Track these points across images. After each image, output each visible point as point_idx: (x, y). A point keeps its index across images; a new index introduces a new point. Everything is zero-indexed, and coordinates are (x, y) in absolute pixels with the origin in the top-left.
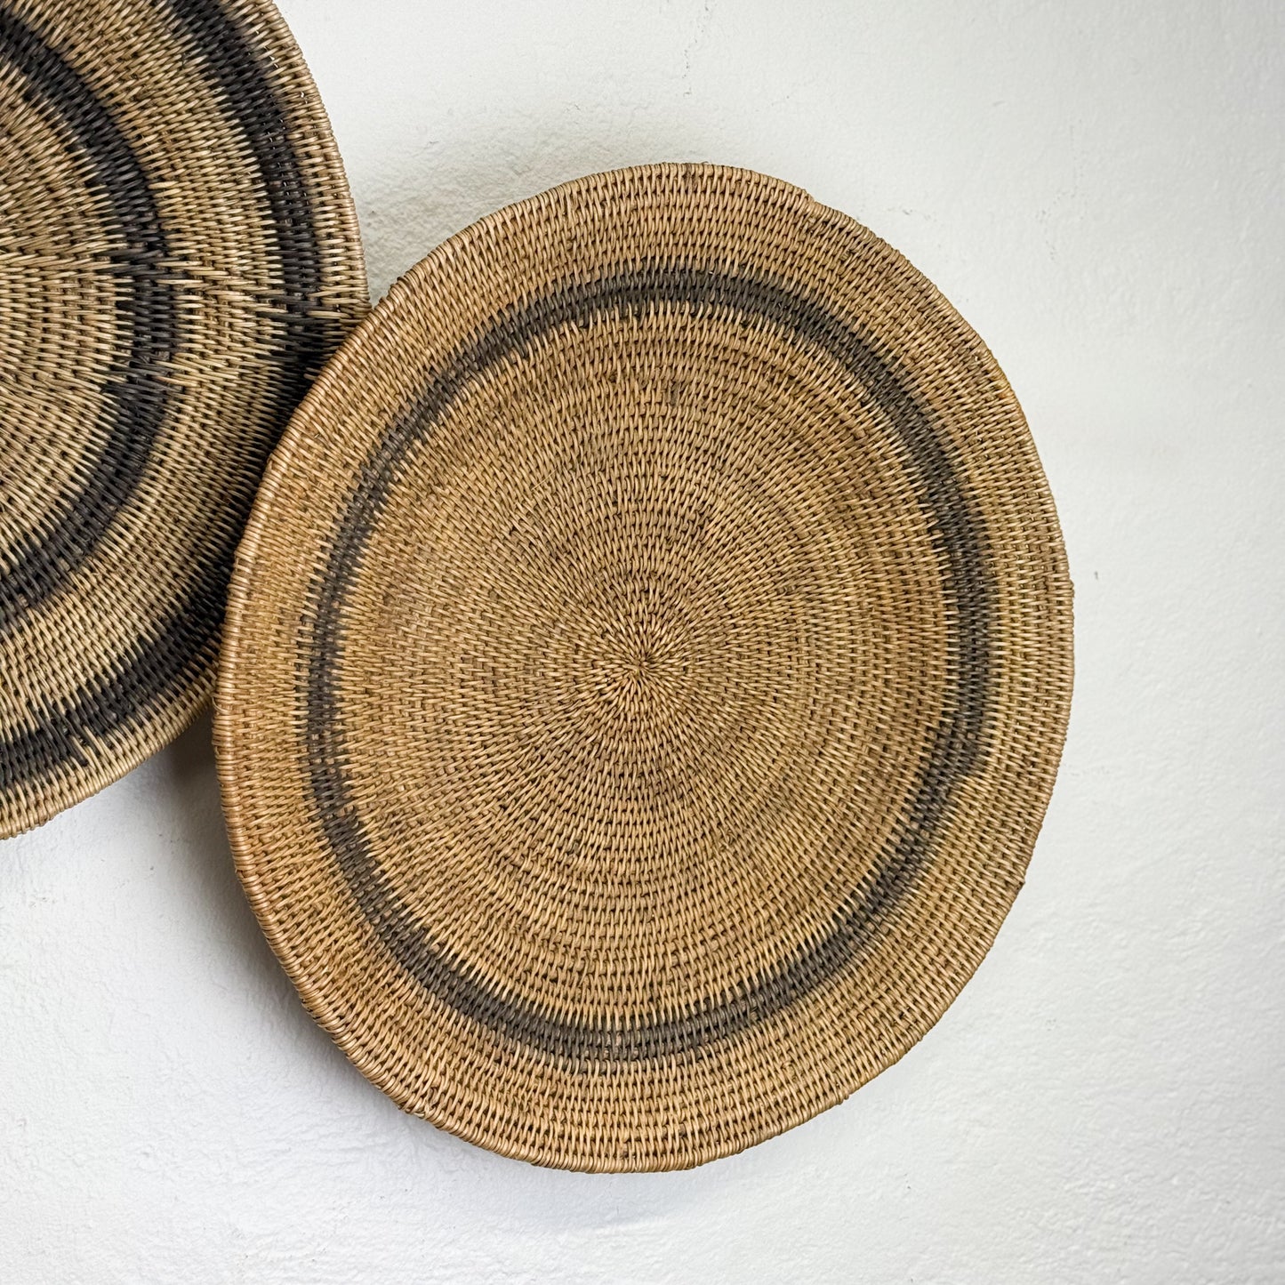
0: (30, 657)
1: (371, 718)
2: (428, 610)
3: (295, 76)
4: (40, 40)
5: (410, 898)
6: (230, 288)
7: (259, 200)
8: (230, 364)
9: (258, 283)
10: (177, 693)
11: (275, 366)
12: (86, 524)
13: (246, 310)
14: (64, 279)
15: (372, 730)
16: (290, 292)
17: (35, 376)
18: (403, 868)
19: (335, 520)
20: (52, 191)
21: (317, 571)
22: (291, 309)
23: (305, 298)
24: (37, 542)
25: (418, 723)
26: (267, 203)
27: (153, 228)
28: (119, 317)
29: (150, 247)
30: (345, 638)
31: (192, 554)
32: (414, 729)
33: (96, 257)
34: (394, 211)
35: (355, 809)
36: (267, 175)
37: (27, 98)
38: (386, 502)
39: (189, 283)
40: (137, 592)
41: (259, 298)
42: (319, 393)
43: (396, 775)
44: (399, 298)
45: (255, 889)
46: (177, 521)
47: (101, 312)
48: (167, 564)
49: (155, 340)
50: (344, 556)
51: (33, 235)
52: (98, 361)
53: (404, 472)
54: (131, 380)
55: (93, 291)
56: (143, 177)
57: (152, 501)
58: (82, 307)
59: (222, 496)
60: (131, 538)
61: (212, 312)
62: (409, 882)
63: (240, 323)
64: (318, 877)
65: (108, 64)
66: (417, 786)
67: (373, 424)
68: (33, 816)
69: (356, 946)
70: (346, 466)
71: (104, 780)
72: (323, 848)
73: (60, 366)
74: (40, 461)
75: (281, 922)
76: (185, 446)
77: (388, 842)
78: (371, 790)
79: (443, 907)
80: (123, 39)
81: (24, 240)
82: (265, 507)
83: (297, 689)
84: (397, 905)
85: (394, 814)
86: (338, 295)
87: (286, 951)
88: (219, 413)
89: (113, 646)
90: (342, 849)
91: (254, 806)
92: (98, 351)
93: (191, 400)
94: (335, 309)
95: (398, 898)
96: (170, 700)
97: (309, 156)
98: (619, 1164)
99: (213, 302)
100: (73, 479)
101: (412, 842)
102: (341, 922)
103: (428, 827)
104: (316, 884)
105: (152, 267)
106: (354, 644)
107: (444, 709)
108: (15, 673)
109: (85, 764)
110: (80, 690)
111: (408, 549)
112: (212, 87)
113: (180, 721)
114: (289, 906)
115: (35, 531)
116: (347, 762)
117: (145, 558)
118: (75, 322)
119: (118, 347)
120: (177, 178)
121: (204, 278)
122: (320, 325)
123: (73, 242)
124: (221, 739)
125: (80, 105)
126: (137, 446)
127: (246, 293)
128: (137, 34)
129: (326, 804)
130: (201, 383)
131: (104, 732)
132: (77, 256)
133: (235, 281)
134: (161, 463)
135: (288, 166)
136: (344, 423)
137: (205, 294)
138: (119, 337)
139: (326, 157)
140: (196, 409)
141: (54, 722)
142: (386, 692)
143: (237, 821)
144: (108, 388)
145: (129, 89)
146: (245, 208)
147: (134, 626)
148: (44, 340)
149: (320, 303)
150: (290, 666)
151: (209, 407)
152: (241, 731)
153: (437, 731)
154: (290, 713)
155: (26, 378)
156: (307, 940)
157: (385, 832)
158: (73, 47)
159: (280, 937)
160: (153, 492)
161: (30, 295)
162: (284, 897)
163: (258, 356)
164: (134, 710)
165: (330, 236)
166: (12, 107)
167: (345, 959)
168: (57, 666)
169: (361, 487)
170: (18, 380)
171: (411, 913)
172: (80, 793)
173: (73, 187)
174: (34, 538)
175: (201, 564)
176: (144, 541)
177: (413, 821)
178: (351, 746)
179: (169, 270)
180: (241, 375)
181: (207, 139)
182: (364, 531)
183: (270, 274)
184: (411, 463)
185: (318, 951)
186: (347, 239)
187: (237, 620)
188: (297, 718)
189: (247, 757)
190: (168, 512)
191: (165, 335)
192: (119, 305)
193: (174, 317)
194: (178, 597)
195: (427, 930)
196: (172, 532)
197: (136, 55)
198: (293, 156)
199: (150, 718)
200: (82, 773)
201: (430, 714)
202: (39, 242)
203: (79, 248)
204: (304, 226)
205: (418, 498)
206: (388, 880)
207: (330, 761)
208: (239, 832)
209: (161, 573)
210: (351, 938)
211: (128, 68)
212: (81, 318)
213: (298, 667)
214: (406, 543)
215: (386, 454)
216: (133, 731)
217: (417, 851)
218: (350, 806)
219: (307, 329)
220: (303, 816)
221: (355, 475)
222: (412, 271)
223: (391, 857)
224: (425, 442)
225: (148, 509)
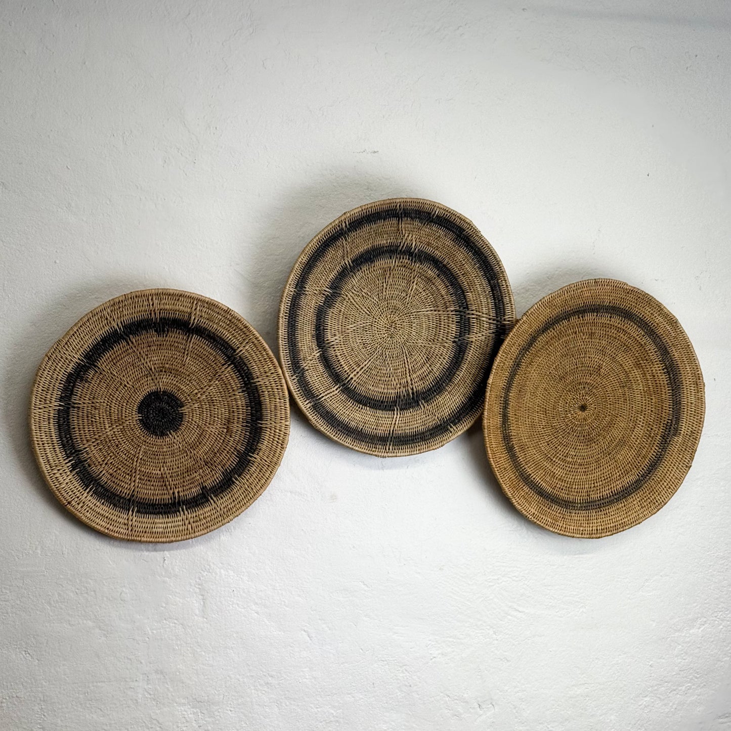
0: (437, 407)
1: (516, 421)
2: (529, 394)
3: (500, 267)
4: (442, 263)
5: (526, 466)
6: (483, 317)
7: (490, 296)
8: (483, 335)
9: (490, 316)
10: (471, 415)
11: (493, 335)
12: (449, 375)
13: (487, 322)
14: (444, 317)
15: (516, 424)
16: (497, 317)
17: (437, 340)
18: (524, 459)
19: (508, 372)
20: (442, 296)
21: (504, 385)
22: (498, 321)
23: (501, 319)
24: (438, 379)
25: (527, 423)
26: (492, 297)
27: (465, 304)
28: (457, 325)
29: (464, 308)
30: (510, 401)
31: (474, 381)
32: (526, 424)
33: (452, 311)
34: (518, 292)
35: (513, 444)
36: (492, 290)
37: (438, 276)
38: (520, 367)
39: (473, 316)
40: (461, 391)
41: (490, 319)
42: (506, 342)
43: (522, 435)
44: (524, 318)
45: (492, 462)
46: (470, 373)
47: (453, 324)
48: (468, 384)
49: (465, 330)
50: (511, 381)
51: (438, 307)
52: (452, 336)
53: (524, 360)
54: (459, 340)
55: (451, 319)
56: (463, 292)
57: (464, 369)
58: (448, 323)
59: (481, 367)
60: (460, 378)
61: (478, 323)
62: (526, 463)
63: (485, 325)
64: (505, 460)
65: (457, 267)
66: (527, 439)
67: (518, 349)
68: (440, 444)
69: (514, 477)
70: (511, 359)
71: (456, 436)
72: (506, 453)
73: (443, 337)
74: (439, 360)
75: (498, 470)
76: (472, 355)
77: (521, 452)
78: (517, 439)
79: (534, 469)
80: (461, 261)
81: (435, 308)
82: (494, 370)
83: (500, 414)
84: (523, 468)
85: (522, 445)
86: (509, 318)
87: (499, 477)
88: (480, 347)
89: (456, 404)
90: (510, 453)
91: (491, 442)
92: (452, 333)
93: (473, 344)
94: (509, 321)
95: (523, 466)
96: (470, 417)
97: (503, 285)
98: (580, 536)
99: (479, 320)
100: (446, 364)
101: (526, 453)
102: (511, 471)
103: (530, 449)
104: (505, 462)
105: (465, 313)
106: (512, 403)
107: (533, 419)
108: (434, 411)
109: (451, 432)
110: (449, 415)
111: (525, 379)
112: (480, 271)
113: (472, 422)
114: (499, 467)
115: (438, 377)
116: (511, 432)
117: (463, 382)
118: (447, 327)
119: (456, 332)
120: (471, 292)
121: (477, 315)
122: (504, 325)
123: (447, 308)
124: (484, 426)
125: (449, 277)
126: (461, 356)
127: (487, 318)
128: (464, 260)
129: (506, 442)
130: (476, 340)
131: (455, 424)
132: (447, 311)
133: (484, 315)
134: (466, 359)
135: (498, 288)
136: (511, 349)
137: (477, 319)
138: (457, 330)
139: (507, 286)
140: (475, 346)
141: (444, 422)
142: (520, 415)
143: (488, 445)
144: (454, 342)
145: (461, 272)
146: (487, 298)
147: (461, 399)
148: (440, 331)
149: (505, 320)
150: (498, 408)
151: (477, 346)
152: (489, 424)
153: (532, 425)
154: (498, 420)
155: (436, 340)
156: (504, 475)
157: (520, 450)
158: (449, 264)
159: (498, 474)
160: (465, 367)
161: (437, 321)
162: (498, 464)
163: (489, 333)
164: (462, 419)
165: (507, 304)
166: (435, 278)
167: (512, 480)
168: (444, 409)
169: (514, 364)
170: (434, 341)
171: (526, 470)
172: (451, 439)
173: (447, 295)
174: (438, 378)
175: (476, 384)
176: (462, 378)
177: (526, 447)
178: (512, 428)
179: (469, 314)
180: (485, 338)
181: (479, 283)
182: (515, 375)
183: (493, 314)
184: (526, 357)
185: (506, 478)
186: (511, 304)
187: (488, 398)
188: (500, 421)
189: (490, 430)
190: (468, 371)
191: (467, 329)
192: (457, 322)
193: (469, 324)
194: (471, 392)
195: (531, 475)
196: (469, 376)
197: (463, 265)
198: (499, 285)
199: (465, 421)
200: (451, 434)
201: (530, 420)
202: (439, 308)
203: (448, 309)
204: (501, 302)
205: (527, 366)
206: (521, 462)
207: (507, 432)
208: (488, 448)
209: (467, 386)
210: (513, 475)
211: (461, 268)
212: (448, 326)
213: (500, 408)
214: (524, 377)
215: (520, 356)
216: (462, 424)
217: (527, 455)
218: (512, 443)
219: (501, 326)
220: (502, 445)
221: (513, 362)
222: (527, 312)
223: (521, 456)
224: (529, 352)
225: (463, 371)
